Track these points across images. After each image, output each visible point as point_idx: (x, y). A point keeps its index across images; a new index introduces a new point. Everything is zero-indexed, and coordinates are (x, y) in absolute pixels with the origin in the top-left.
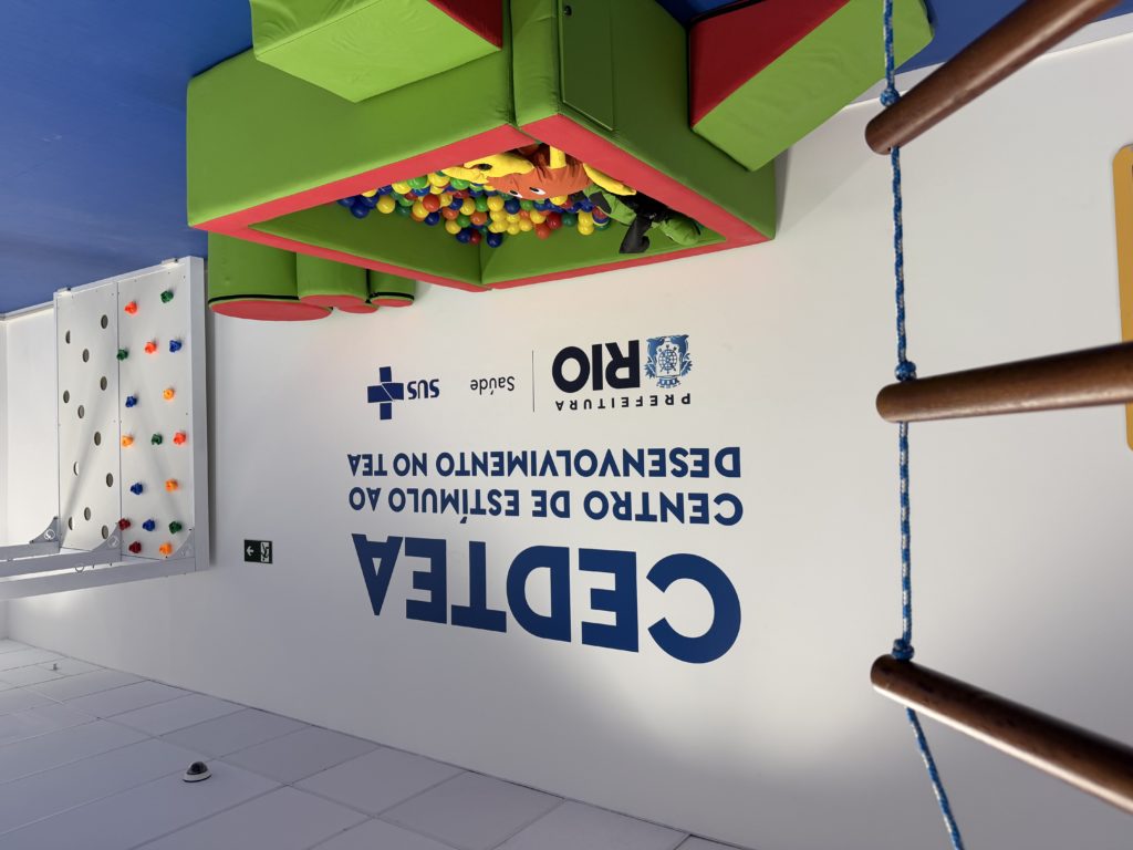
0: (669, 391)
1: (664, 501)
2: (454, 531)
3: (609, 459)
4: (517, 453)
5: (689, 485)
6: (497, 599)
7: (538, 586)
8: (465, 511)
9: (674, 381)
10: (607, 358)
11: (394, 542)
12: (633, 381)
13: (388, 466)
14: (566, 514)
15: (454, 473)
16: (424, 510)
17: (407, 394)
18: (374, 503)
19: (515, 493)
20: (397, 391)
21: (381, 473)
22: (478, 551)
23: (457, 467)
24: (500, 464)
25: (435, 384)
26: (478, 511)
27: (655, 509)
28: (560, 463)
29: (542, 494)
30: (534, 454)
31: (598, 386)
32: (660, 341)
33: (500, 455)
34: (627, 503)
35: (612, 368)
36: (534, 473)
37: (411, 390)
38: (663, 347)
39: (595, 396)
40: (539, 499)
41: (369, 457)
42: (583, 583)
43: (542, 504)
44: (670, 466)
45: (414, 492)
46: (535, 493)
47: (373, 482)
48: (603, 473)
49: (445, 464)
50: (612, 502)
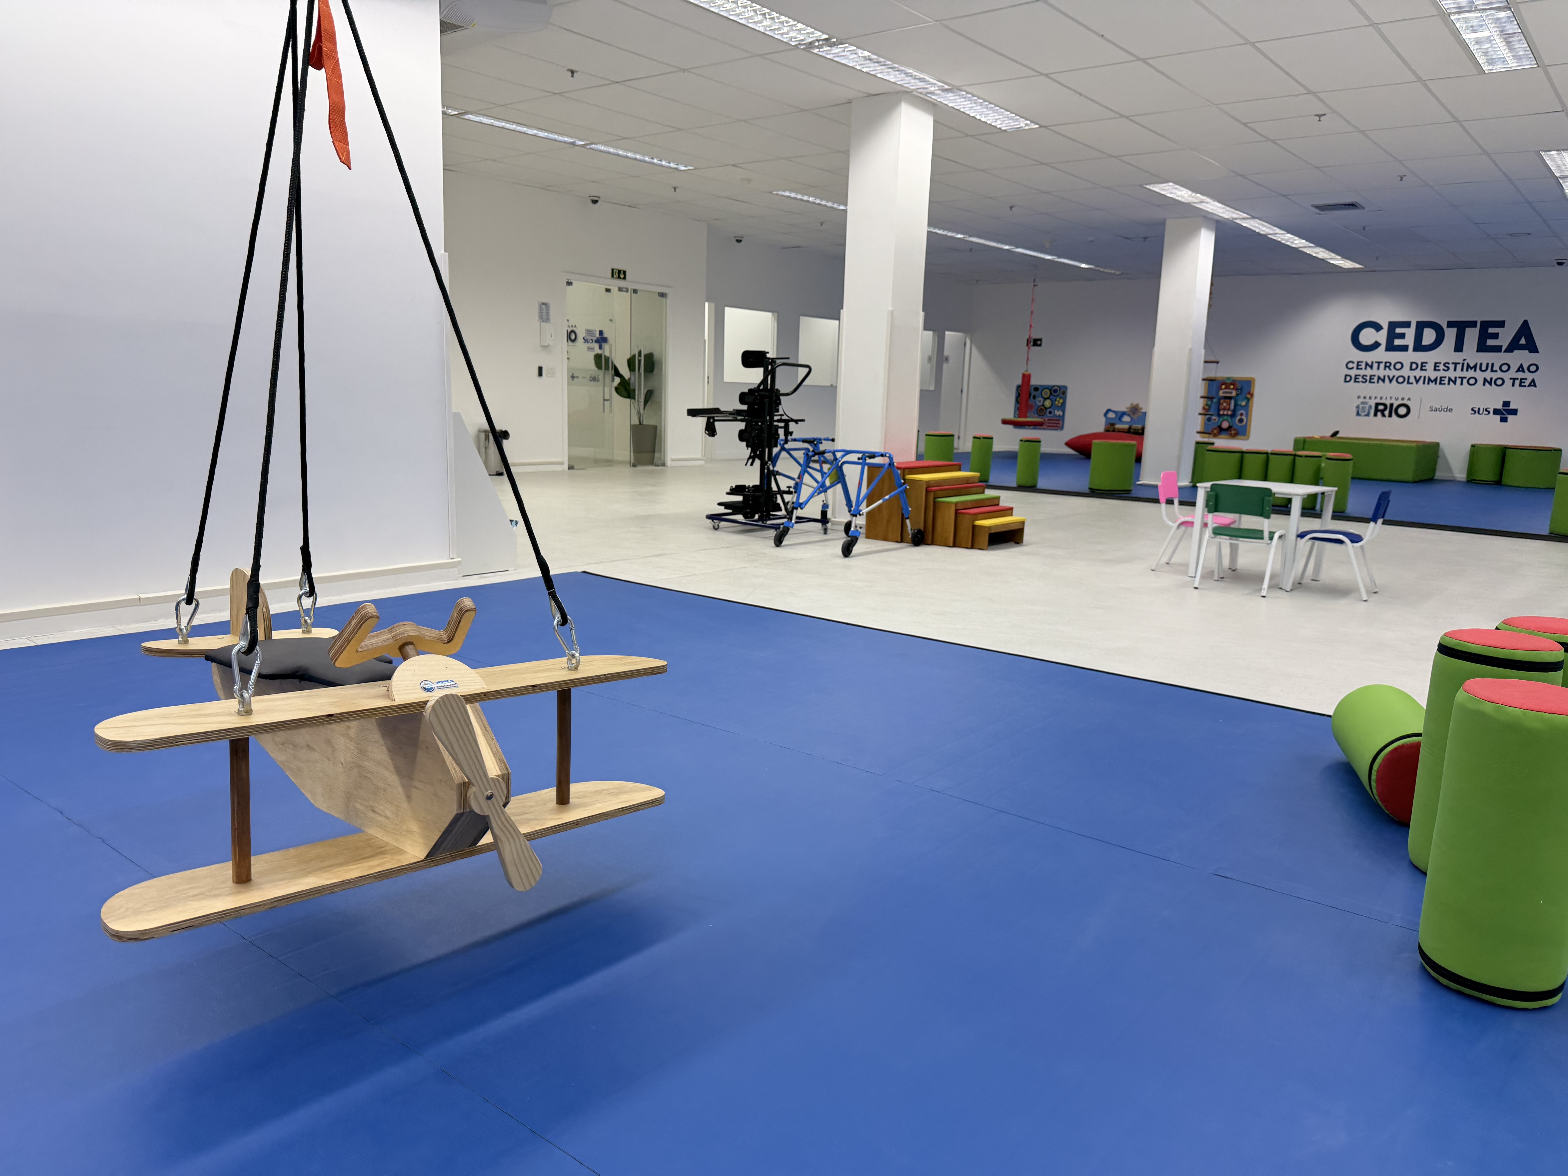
0: (1364, 400)
1: (1371, 367)
2: (1471, 355)
3: (1391, 381)
4: (1432, 385)
5: (1362, 372)
8: (1463, 364)
9: (1363, 403)
10: (1387, 413)
12: (1377, 405)
13: (1509, 382)
14: (1412, 363)
15: (1467, 379)
16: (1488, 364)
17: (1492, 411)
18: (1521, 366)
19: (1435, 370)
20: (1496, 412)
21: (1514, 380)
23: (1465, 381)
24: (1441, 380)
25: (1473, 412)
26: (1456, 364)
27: (1375, 365)
28: (1412, 380)
29: (1422, 370)
30: (1424, 383)
31: (1392, 405)
32: (1366, 415)
33: (1440, 383)
34: (1385, 367)
35: (1385, 409)
36: (1425, 377)
37: (1489, 412)
38: (1365, 414)
39: (1393, 401)
40: (1424, 368)
41: (1520, 386)
43: (1422, 366)
44: (1368, 378)
45: (1492, 371)
46: (1426, 370)
47: (1520, 375)
48: (1394, 377)
49: (1472, 381)
50: (1392, 367)
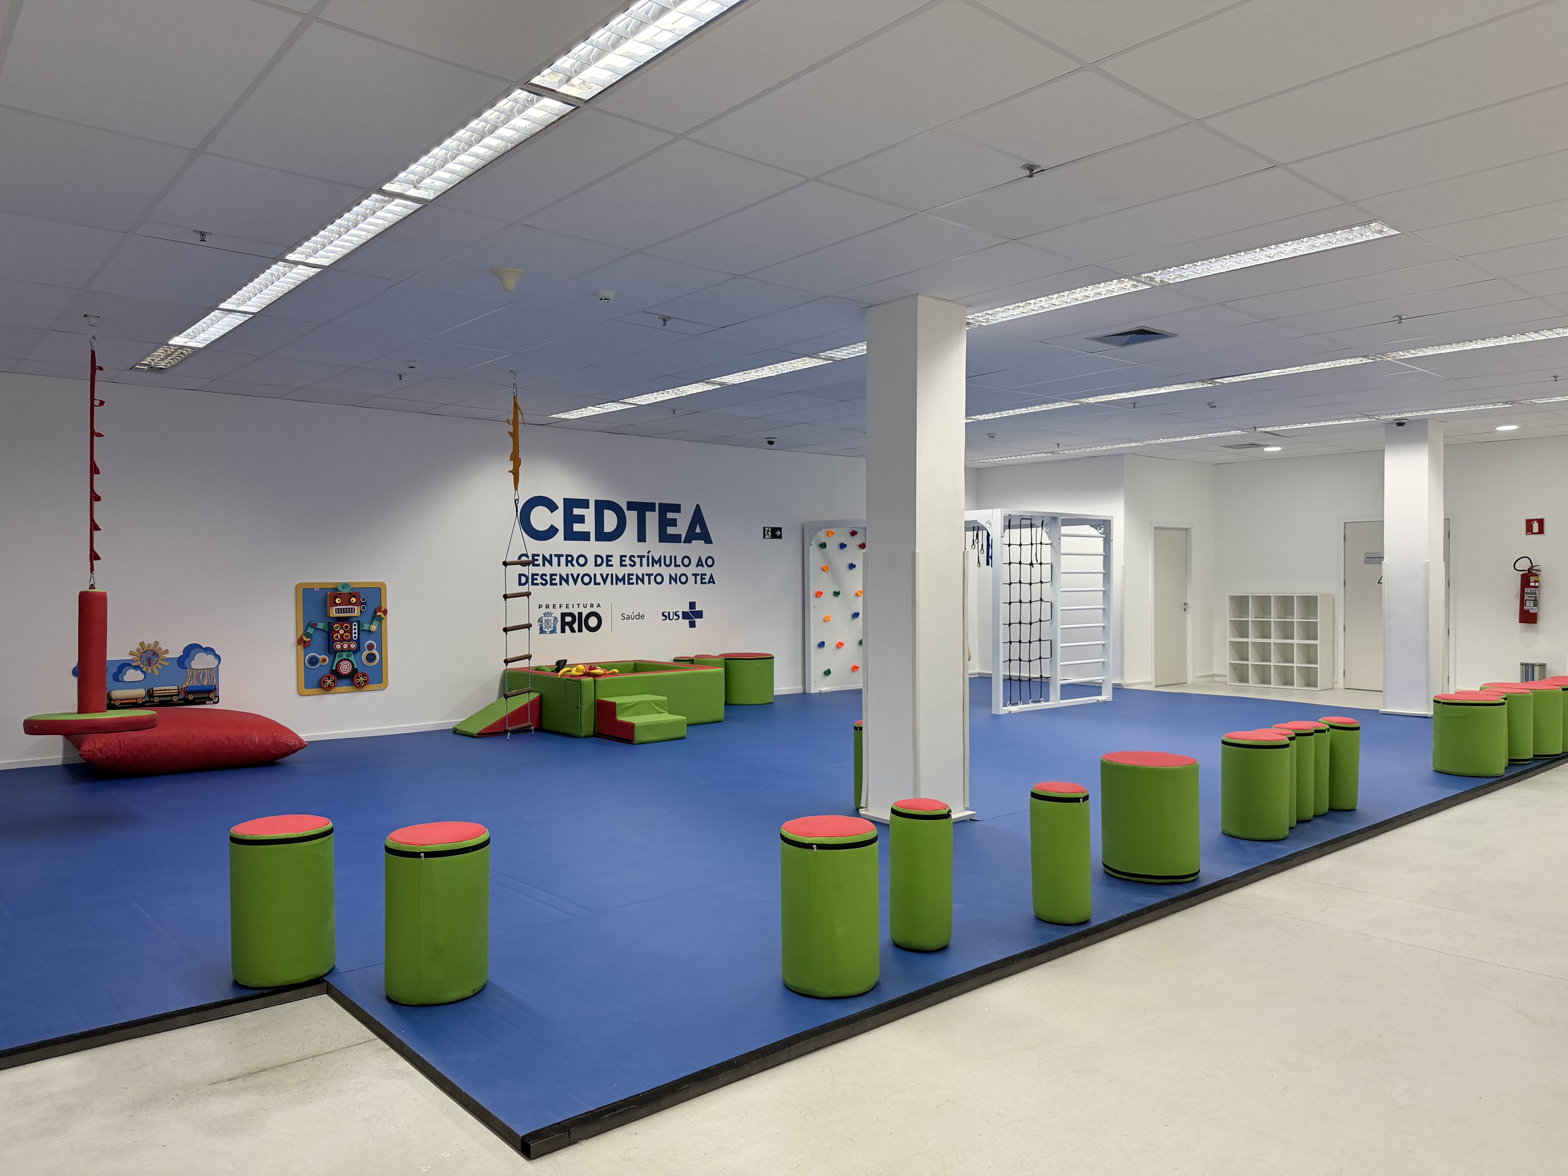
0: (547, 610)
1: (550, 563)
2: (654, 546)
3: (575, 582)
5: (539, 570)
6: (632, 517)
7: (610, 522)
8: (648, 557)
9: (545, 614)
10: (576, 626)
11: (688, 540)
12: (564, 615)
13: (691, 579)
14: (596, 556)
15: (654, 575)
17: (680, 614)
18: (700, 559)
19: (622, 565)
20: (685, 615)
21: (695, 575)
22: (642, 537)
23: (652, 578)
24: (629, 579)
25: (664, 618)
26: (641, 557)
29: (608, 565)
30: (612, 584)
31: (580, 614)
32: (551, 632)
33: (629, 583)
34: (567, 562)
35: (573, 621)
36: (612, 575)
37: (678, 616)
38: (550, 629)
39: (581, 609)
40: (610, 563)
41: (702, 583)
42: (589, 526)
43: (608, 561)
45: (676, 566)
46: (612, 566)
47: (700, 570)
48: (578, 575)
49: (659, 579)
50: (574, 562)
